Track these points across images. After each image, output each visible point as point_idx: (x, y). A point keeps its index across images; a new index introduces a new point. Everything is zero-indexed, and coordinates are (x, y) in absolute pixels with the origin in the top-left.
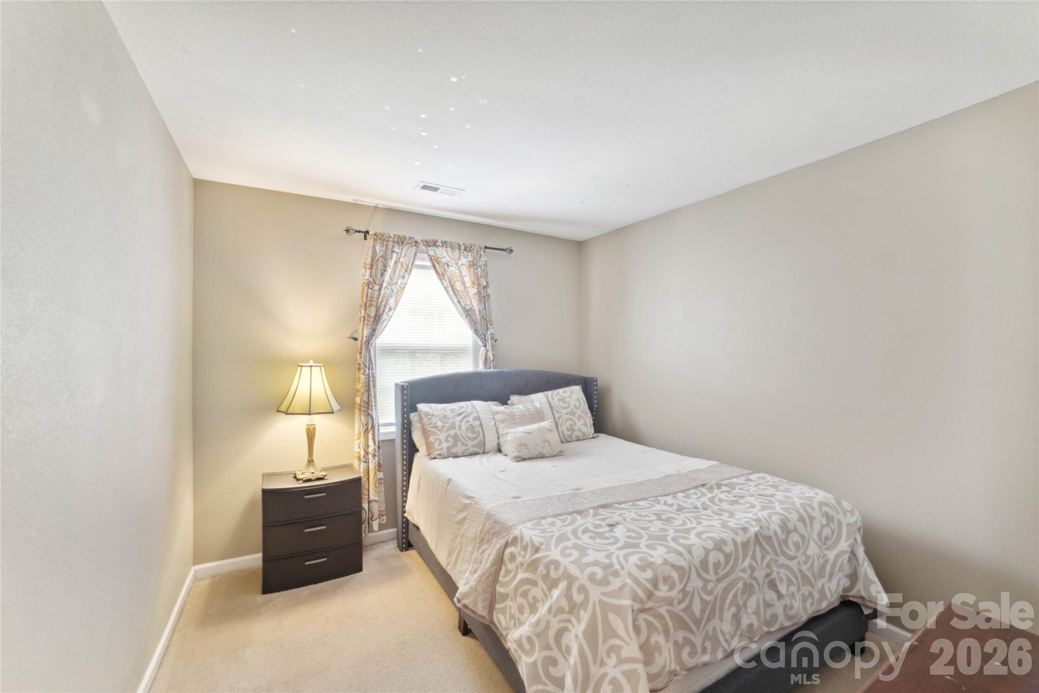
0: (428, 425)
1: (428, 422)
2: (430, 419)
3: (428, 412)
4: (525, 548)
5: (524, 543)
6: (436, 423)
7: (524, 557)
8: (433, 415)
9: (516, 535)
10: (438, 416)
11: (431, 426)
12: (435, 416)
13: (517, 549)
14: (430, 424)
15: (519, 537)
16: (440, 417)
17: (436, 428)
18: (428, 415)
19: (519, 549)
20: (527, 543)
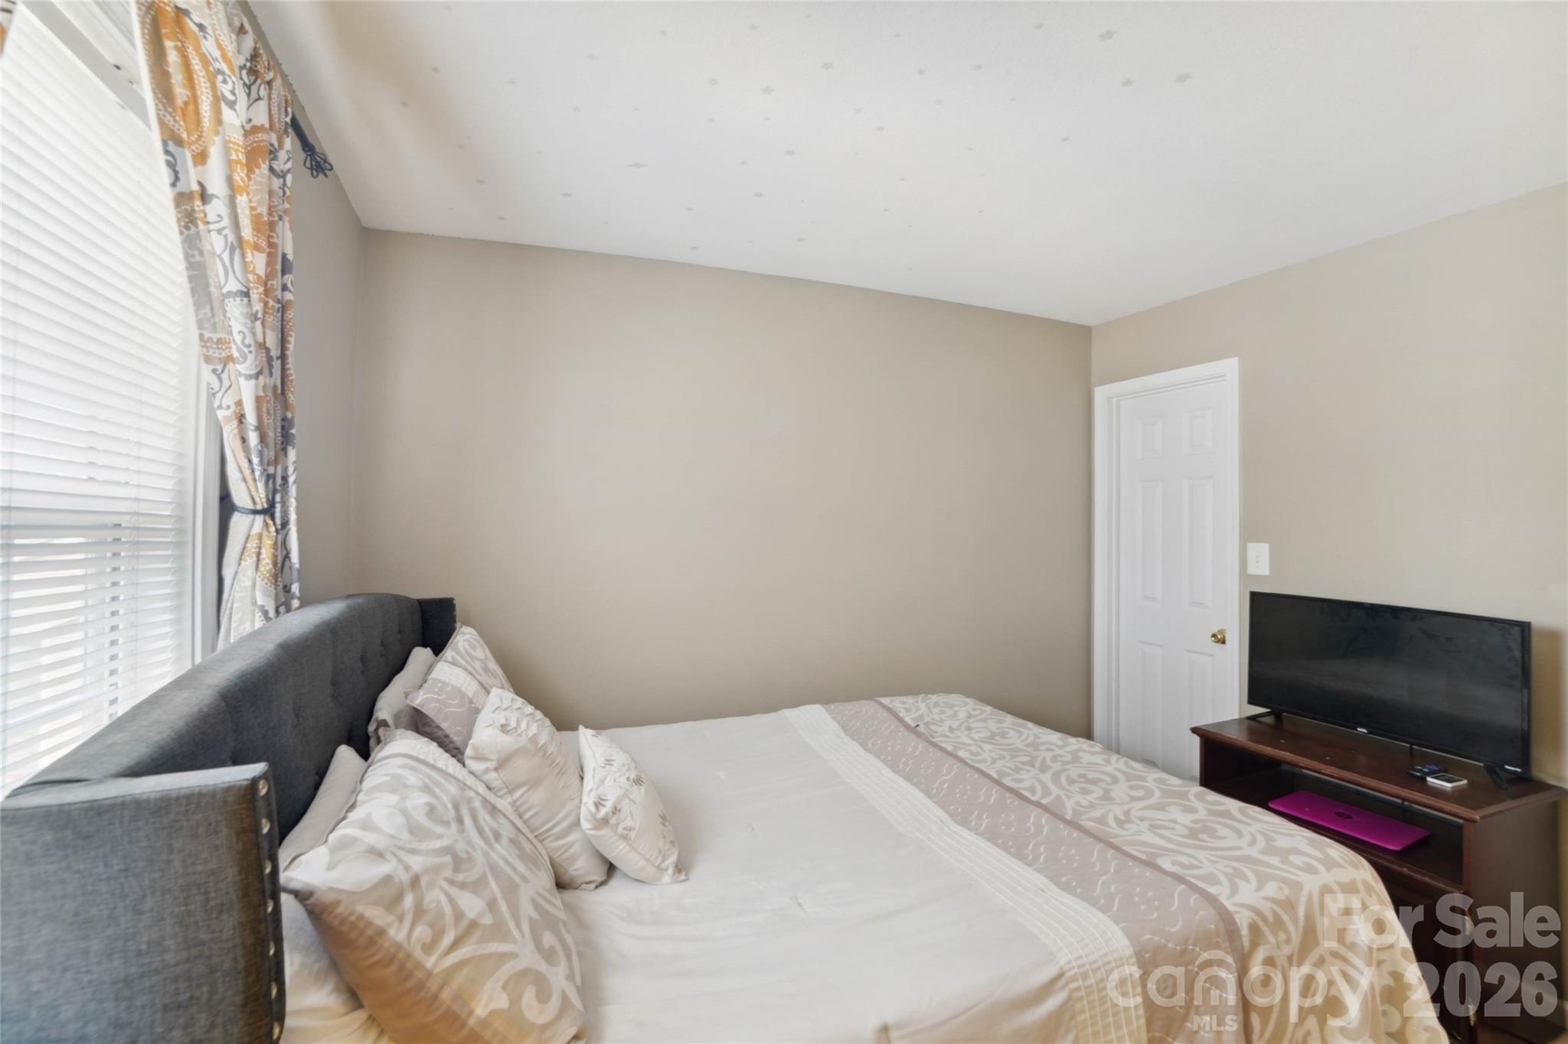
0: (428, 948)
1: (422, 932)
2: (419, 911)
3: (387, 879)
4: (1278, 924)
5: (1271, 919)
6: (458, 915)
7: (1288, 941)
8: (415, 881)
9: (1250, 921)
10: (435, 870)
11: (449, 938)
12: (424, 881)
13: (1269, 943)
14: (438, 936)
15: (1256, 918)
16: (448, 873)
17: (475, 937)
18: (399, 898)
19: (1272, 939)
20: (1274, 911)
